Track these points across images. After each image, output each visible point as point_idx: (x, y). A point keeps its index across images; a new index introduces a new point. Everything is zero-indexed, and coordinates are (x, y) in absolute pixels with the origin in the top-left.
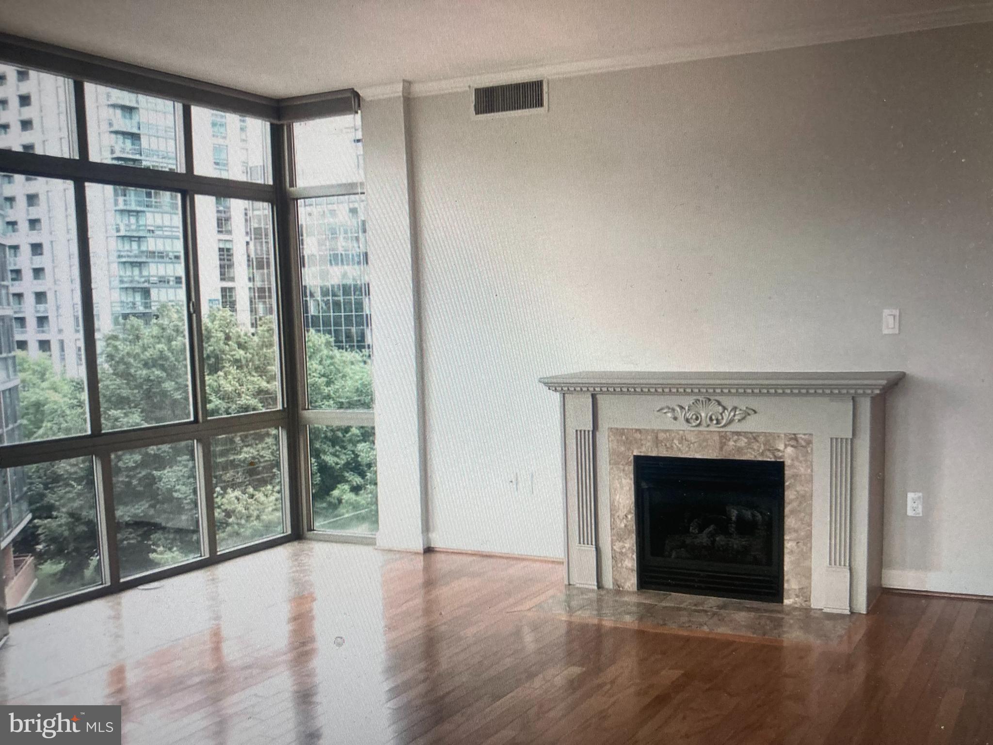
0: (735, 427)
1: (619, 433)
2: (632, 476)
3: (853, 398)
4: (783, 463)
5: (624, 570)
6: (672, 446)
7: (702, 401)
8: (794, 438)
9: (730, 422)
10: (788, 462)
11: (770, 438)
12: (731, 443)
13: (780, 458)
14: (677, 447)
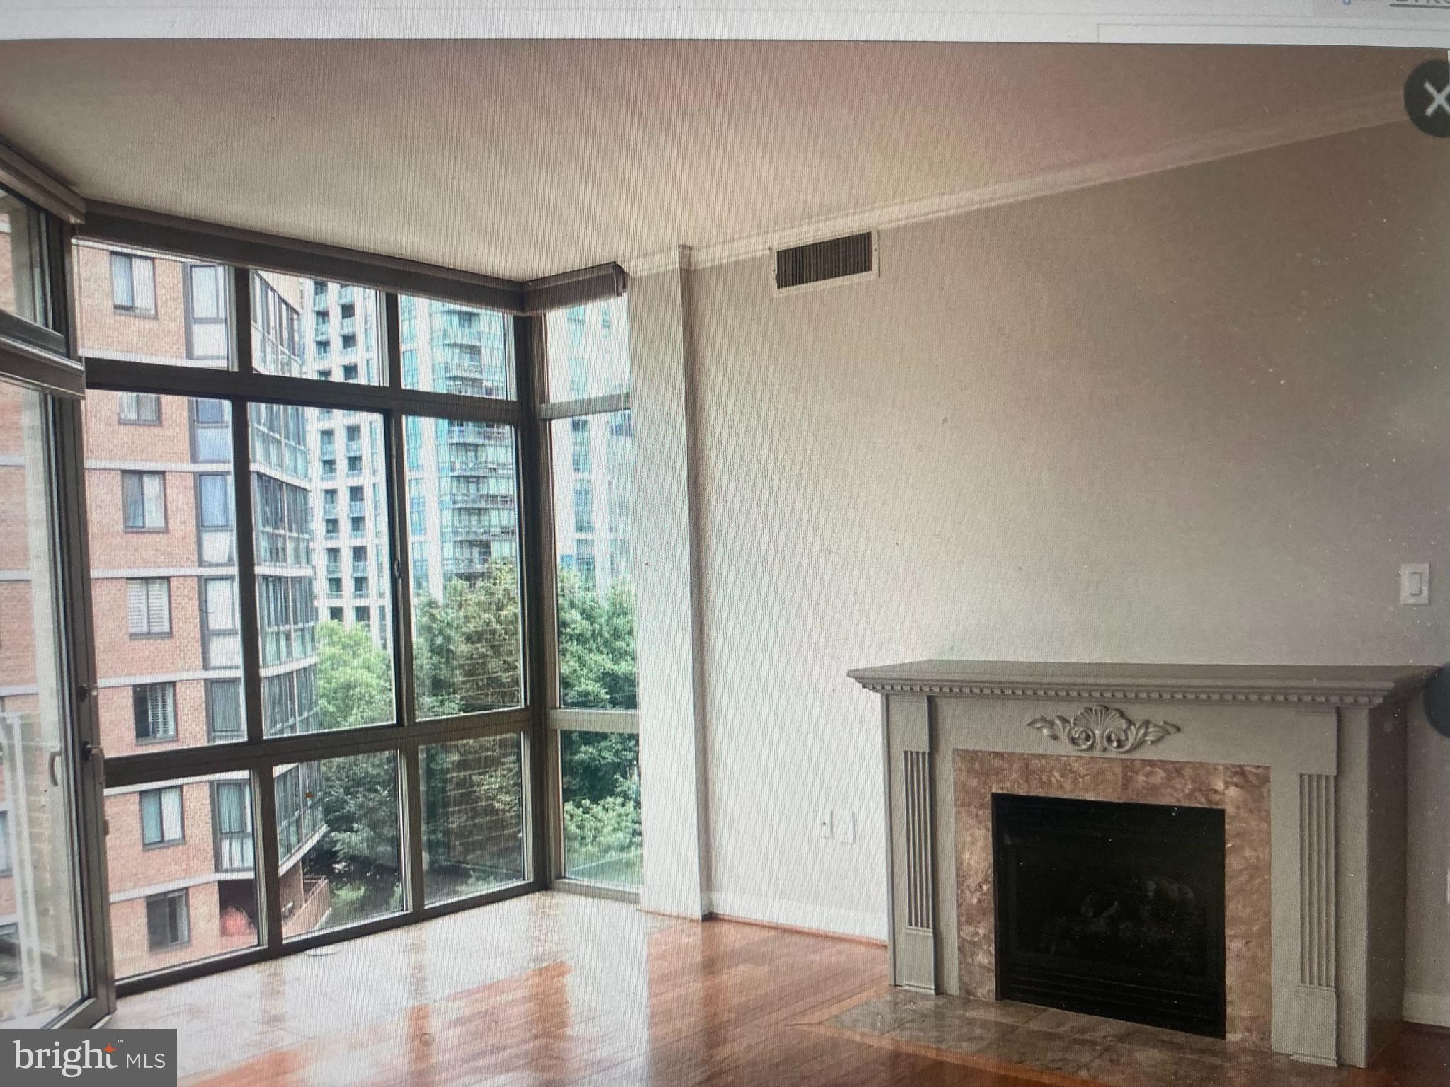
0: (1147, 753)
1: (970, 757)
2: (989, 824)
3: (1339, 711)
4: (1222, 812)
5: (977, 968)
6: (1049, 781)
7: (1096, 710)
8: (1241, 772)
9: (1139, 745)
10: (1230, 810)
11: (1202, 770)
12: (1141, 778)
13: (1217, 804)
14: (1058, 781)
